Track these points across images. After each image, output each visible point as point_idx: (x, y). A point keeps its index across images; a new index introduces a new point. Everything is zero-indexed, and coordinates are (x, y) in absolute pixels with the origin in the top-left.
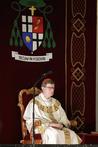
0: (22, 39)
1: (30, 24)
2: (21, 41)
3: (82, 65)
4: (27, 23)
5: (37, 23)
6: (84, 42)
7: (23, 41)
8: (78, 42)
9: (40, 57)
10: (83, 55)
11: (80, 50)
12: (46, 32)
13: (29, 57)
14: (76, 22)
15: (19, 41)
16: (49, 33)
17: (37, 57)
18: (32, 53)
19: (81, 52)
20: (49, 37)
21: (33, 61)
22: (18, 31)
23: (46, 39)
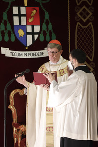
0: (14, 33)
1: (23, 15)
2: (12, 35)
3: (91, 58)
4: (19, 15)
5: (32, 15)
6: (92, 33)
7: (15, 36)
8: (85, 33)
9: (37, 52)
10: (91, 47)
11: (87, 41)
12: (44, 24)
13: (23, 53)
14: (81, 10)
15: (10, 36)
16: (47, 25)
17: (33, 52)
18: (27, 48)
19: (89, 44)
20: (47, 29)
21: (28, 57)
22: (9, 25)
23: (44, 31)
